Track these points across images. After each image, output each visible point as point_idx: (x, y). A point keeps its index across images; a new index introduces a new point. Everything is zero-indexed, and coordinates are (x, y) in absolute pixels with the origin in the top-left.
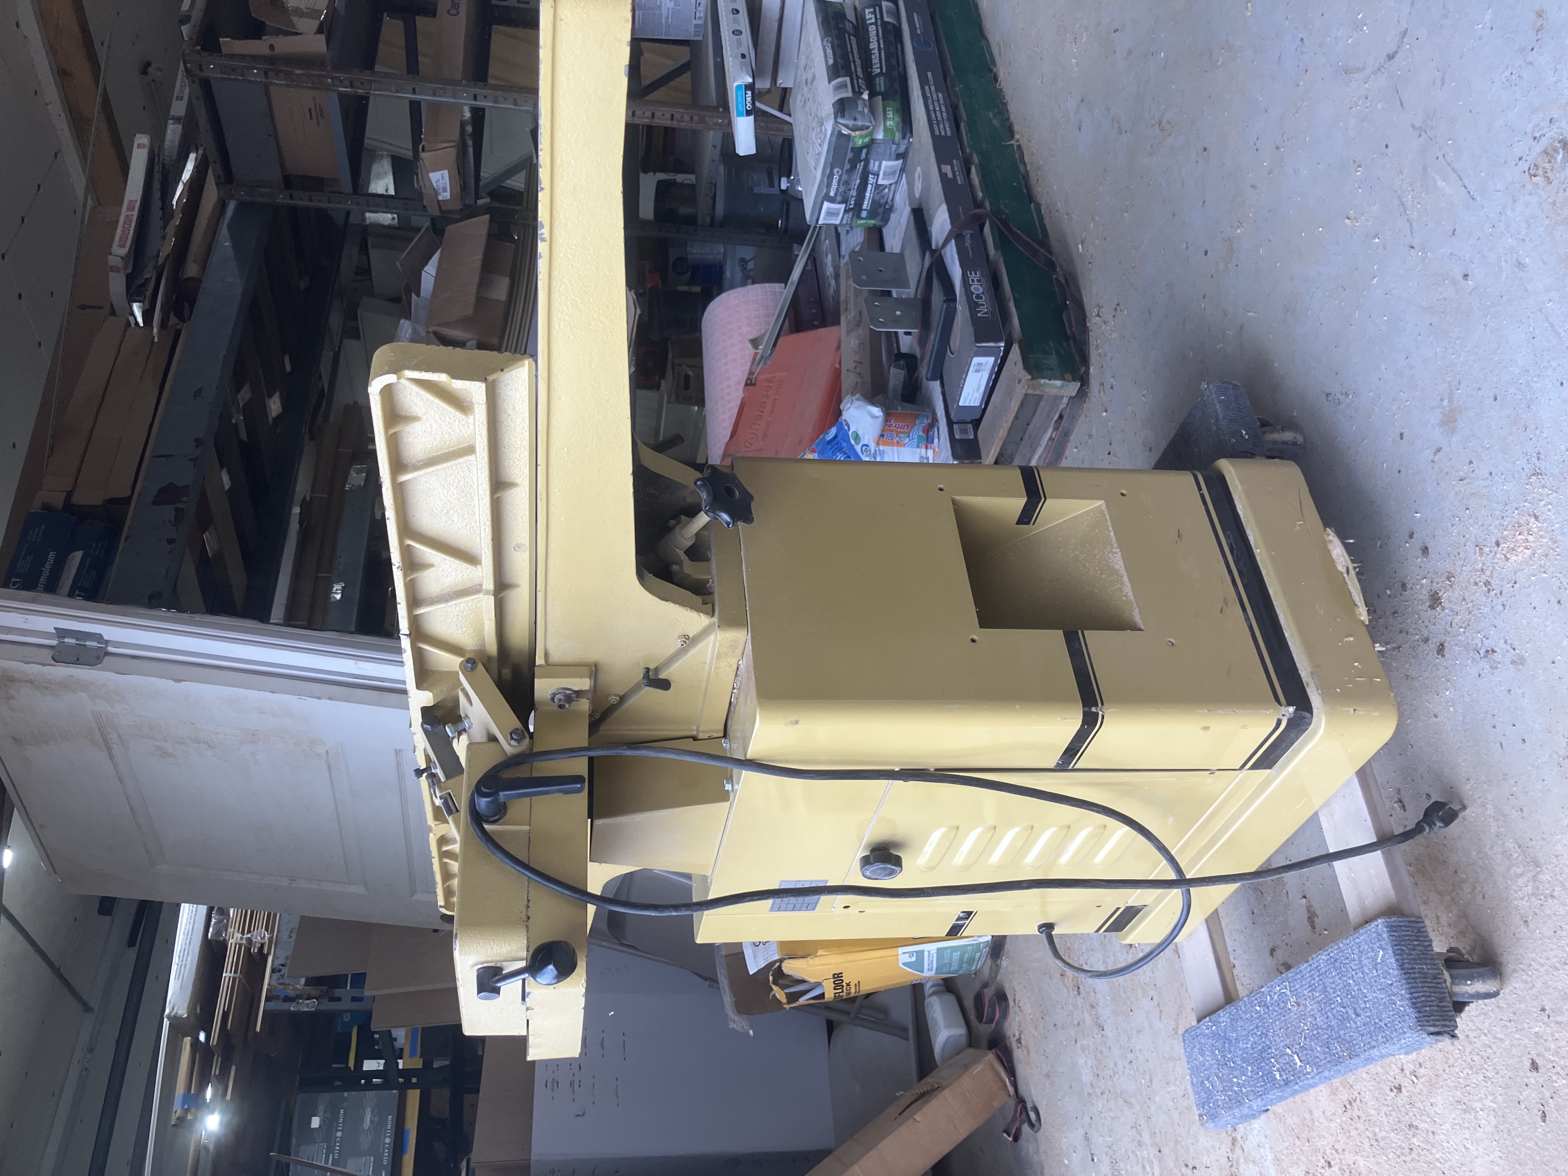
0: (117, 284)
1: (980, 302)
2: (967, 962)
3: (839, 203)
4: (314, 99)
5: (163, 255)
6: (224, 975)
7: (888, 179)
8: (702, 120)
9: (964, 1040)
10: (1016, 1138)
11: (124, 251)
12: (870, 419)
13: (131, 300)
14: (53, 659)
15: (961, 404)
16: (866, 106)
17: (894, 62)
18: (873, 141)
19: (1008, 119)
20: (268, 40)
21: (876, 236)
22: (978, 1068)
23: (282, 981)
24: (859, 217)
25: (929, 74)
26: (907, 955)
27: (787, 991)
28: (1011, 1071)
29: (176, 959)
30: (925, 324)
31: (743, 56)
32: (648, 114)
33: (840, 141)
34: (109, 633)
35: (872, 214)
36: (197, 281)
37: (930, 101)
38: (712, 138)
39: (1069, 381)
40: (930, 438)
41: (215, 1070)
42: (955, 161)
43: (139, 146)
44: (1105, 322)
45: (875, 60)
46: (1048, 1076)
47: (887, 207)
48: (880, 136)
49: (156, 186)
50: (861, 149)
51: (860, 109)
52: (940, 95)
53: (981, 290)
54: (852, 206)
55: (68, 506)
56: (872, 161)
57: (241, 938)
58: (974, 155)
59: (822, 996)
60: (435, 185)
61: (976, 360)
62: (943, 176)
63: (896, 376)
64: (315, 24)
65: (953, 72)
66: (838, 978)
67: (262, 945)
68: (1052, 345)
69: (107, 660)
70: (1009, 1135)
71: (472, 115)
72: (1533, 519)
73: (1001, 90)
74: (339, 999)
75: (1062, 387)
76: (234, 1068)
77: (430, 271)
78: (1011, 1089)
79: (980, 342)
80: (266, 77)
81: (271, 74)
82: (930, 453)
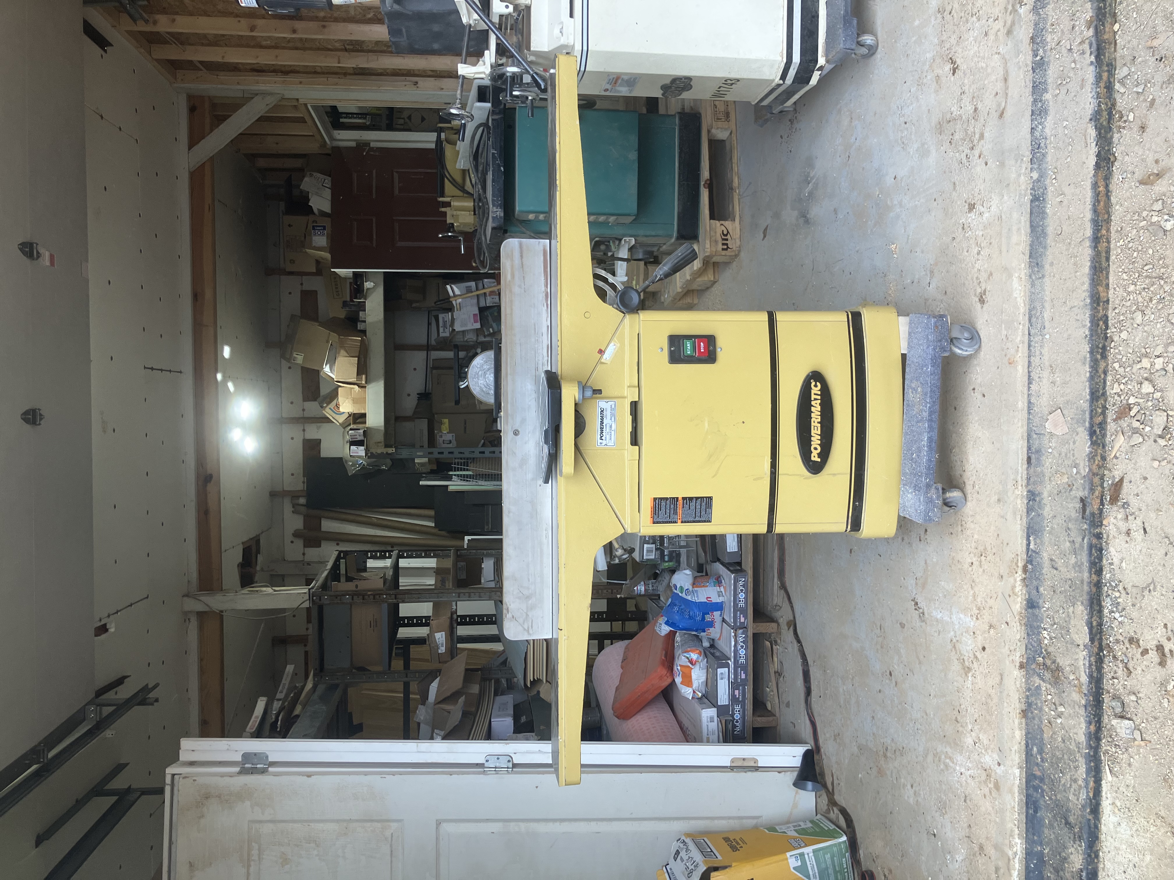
4: (373, 615)
20: (355, 582)
60: (439, 642)
77: (434, 685)
80: (353, 599)
81: (355, 597)
82: (722, 589)
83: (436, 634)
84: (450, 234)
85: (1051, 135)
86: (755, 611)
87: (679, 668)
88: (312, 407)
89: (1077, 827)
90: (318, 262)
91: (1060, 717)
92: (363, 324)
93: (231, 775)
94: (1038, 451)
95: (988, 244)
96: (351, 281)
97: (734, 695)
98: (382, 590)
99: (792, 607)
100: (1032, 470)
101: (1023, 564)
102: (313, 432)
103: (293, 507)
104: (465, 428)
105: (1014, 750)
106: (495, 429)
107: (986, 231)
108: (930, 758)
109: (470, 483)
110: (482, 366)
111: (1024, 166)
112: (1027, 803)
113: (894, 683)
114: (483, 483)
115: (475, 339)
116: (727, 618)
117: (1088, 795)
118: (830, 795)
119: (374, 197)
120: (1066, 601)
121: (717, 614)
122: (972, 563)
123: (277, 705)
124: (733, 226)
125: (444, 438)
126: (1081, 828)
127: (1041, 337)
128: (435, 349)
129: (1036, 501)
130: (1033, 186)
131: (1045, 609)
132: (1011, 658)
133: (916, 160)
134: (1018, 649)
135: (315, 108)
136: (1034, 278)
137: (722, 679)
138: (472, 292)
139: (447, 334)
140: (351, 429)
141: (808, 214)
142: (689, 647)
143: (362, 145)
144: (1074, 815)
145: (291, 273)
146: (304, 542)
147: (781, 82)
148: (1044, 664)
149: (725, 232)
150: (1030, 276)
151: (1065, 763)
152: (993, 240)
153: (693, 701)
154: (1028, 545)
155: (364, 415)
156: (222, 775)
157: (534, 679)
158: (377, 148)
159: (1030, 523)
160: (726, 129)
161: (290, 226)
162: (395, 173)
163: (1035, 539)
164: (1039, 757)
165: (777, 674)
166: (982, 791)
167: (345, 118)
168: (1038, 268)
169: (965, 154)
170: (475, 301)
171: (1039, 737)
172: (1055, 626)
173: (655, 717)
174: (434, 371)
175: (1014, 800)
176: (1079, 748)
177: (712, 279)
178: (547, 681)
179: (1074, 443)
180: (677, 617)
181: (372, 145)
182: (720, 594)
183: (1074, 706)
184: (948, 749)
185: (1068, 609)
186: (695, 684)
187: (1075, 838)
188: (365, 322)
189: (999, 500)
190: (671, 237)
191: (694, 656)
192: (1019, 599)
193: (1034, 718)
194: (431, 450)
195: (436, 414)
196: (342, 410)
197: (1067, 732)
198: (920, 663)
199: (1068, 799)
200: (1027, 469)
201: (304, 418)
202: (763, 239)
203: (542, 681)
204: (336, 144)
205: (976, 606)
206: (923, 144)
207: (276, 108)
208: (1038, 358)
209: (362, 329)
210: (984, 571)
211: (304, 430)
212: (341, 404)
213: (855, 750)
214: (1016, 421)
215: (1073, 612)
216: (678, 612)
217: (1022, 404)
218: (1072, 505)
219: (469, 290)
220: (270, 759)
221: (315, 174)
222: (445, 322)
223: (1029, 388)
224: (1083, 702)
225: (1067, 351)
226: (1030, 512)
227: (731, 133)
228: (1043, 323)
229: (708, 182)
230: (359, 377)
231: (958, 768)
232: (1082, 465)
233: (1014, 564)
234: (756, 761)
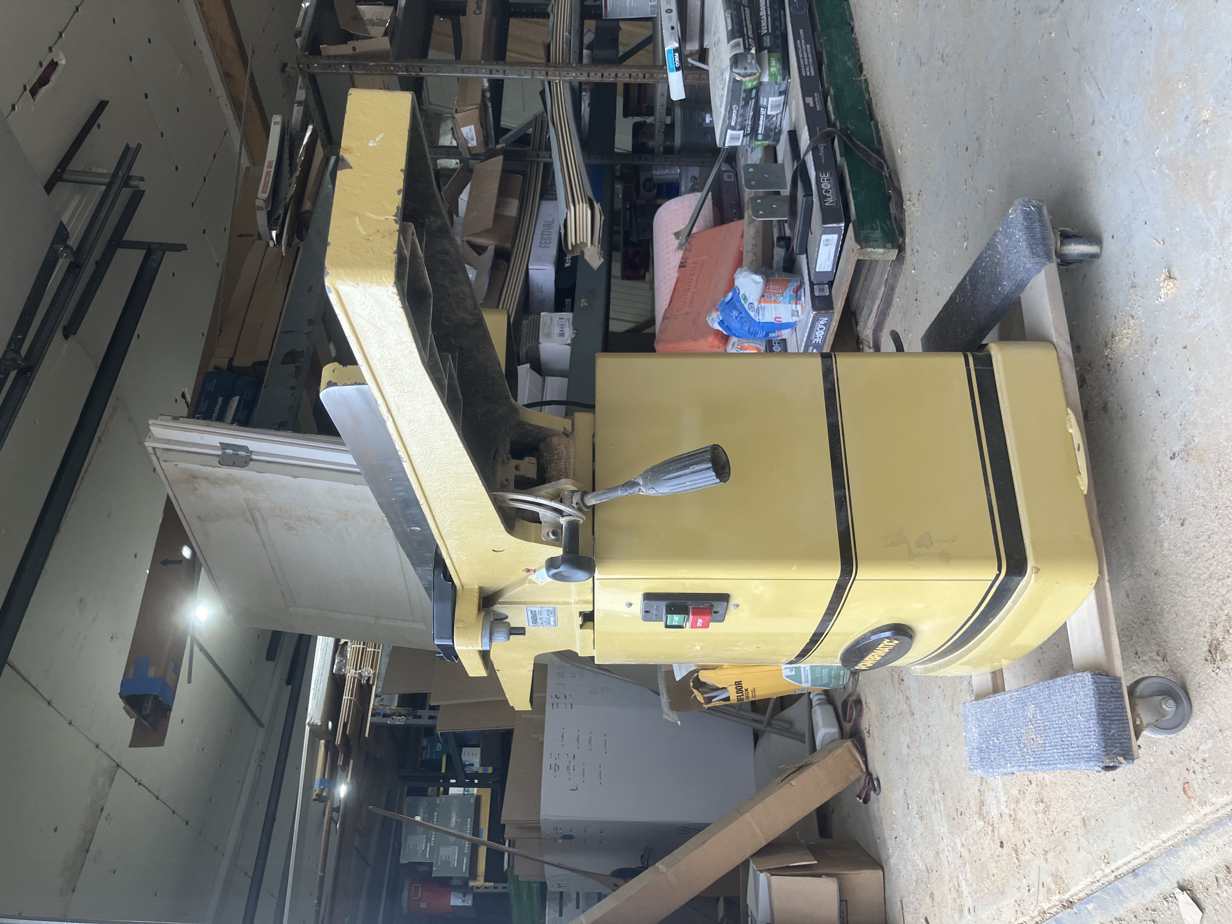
0: (262, 218)
1: (828, 195)
2: (835, 678)
3: (739, 130)
4: (383, 82)
5: (289, 197)
6: (344, 697)
7: (775, 110)
8: (652, 76)
9: (837, 736)
10: (866, 801)
11: (265, 196)
12: (753, 285)
13: (271, 229)
14: (219, 463)
15: (817, 270)
16: (753, 58)
17: (777, 24)
18: (760, 83)
19: (859, 60)
20: (351, 43)
21: (771, 152)
22: (838, 751)
23: (381, 703)
24: (757, 139)
25: (801, 31)
26: (788, 670)
27: (705, 696)
28: (864, 754)
29: (313, 686)
30: (793, 212)
31: (673, 28)
32: (613, 75)
33: (735, 85)
34: (252, 445)
35: (766, 137)
36: (310, 212)
37: (800, 51)
38: (660, 88)
39: (889, 249)
40: (798, 297)
41: (340, 762)
42: (816, 94)
43: (275, 123)
44: (913, 205)
45: (764, 24)
46: (884, 754)
47: (776, 131)
48: (766, 79)
49: (286, 149)
50: (751, 90)
51: (749, 61)
52: (808, 46)
53: (829, 186)
54: (749, 132)
55: (231, 368)
56: (762, 98)
57: (355, 673)
58: (831, 89)
59: (728, 699)
60: (465, 136)
61: (824, 237)
62: (806, 105)
63: (779, 253)
64: (382, 29)
65: (820, 29)
66: (738, 684)
67: (369, 678)
68: (878, 223)
69: (251, 463)
70: (860, 798)
71: (490, 84)
72: (1130, 318)
73: (856, 39)
74: (420, 717)
75: (884, 254)
76: (351, 761)
77: (464, 197)
78: (863, 767)
79: (825, 224)
82: (799, 307)
93: (212, 465)
182: (795, 313)
203: (586, 246)
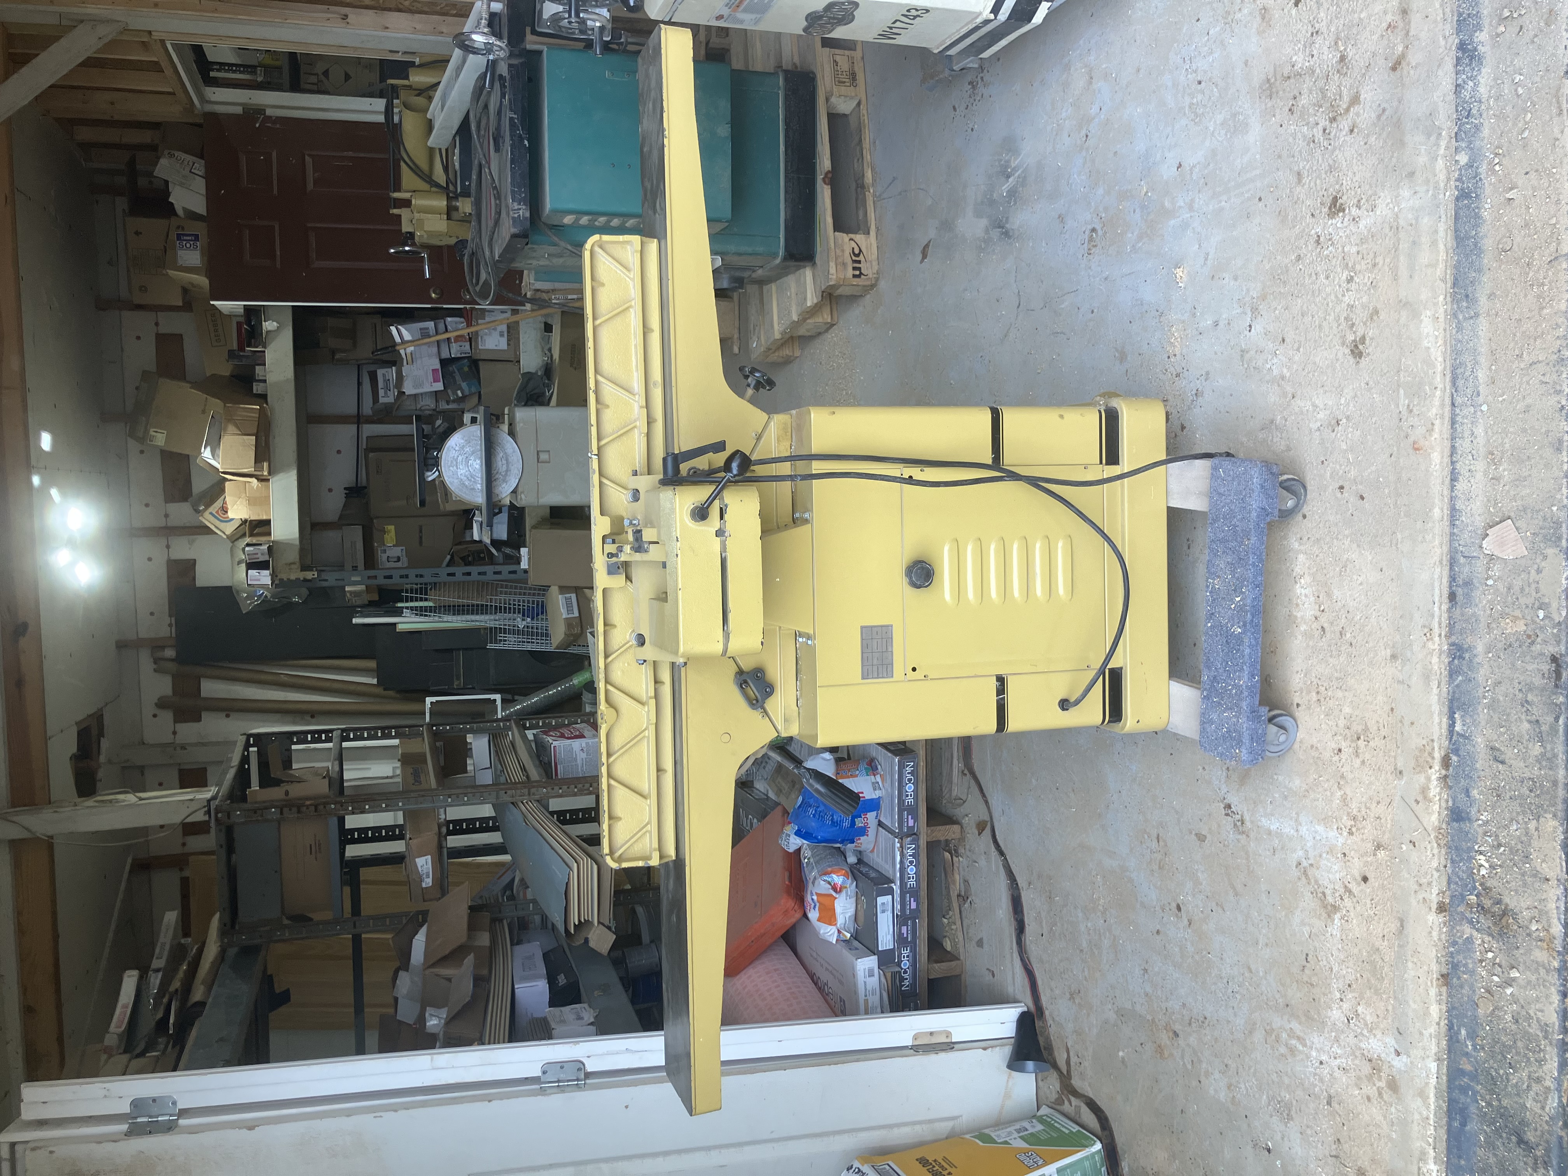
4: (315, 836)
20: (285, 787)
60: (420, 869)
80: (282, 813)
81: (286, 810)
82: (878, 779)
83: (417, 860)
84: (407, 248)
85: (1490, 97)
86: (929, 810)
87: (815, 897)
88: (181, 512)
89: (1540, 1148)
90: (185, 291)
91: (1511, 986)
92: (262, 384)
93: (113, 1139)
94: (1468, 583)
95: (1370, 266)
96: (242, 319)
97: (900, 934)
98: (325, 797)
99: (986, 802)
100: (1457, 612)
101: (1443, 754)
102: (182, 550)
103: (155, 663)
104: (421, 538)
105: (1426, 1033)
106: (468, 539)
107: (1364, 246)
108: (1258, 1036)
109: (431, 619)
110: (463, 448)
111: (1443, 144)
112: (1449, 1111)
113: (1186, 922)
114: (450, 618)
115: (433, 406)
116: (887, 822)
117: (1560, 1101)
118: (1065, 1079)
119: (275, 191)
120: (1522, 811)
121: (871, 816)
122: (1340, 750)
123: (155, 980)
124: (868, 243)
125: (388, 553)
126: (1548, 1150)
127: (1472, 410)
128: (370, 421)
129: (1464, 659)
130: (1460, 175)
131: (1480, 822)
132: (1420, 897)
133: (1220, 139)
134: (1434, 883)
135: (177, 47)
136: (1461, 317)
137: (883, 911)
138: (429, 336)
139: (391, 399)
140: (248, 545)
141: (1007, 222)
142: (830, 866)
143: (252, 113)
144: (1536, 1130)
145: (140, 307)
146: (175, 715)
147: (992, 16)
148: (1479, 905)
149: (857, 251)
150: (1455, 315)
151: (1518, 1054)
152: (1380, 260)
153: (838, 945)
154: (1452, 726)
155: (267, 522)
156: (99, 1140)
157: (579, 921)
158: (277, 117)
159: (1454, 692)
160: (852, 98)
161: (137, 233)
162: (307, 157)
163: (1462, 716)
164: (1469, 1043)
165: (961, 899)
166: (1363, 1091)
167: (218, 70)
168: (1467, 302)
169: (1320, 127)
170: (435, 350)
171: (1469, 1013)
172: (1502, 849)
173: (776, 970)
174: (371, 455)
175: (1428, 1108)
176: (1546, 1031)
177: (829, 320)
178: (599, 922)
179: (1539, 571)
180: (813, 824)
181: (269, 112)
182: (875, 786)
183: (1537, 970)
184: (1295, 1025)
185: (1526, 823)
186: (840, 920)
187: (1536, 1163)
188: (265, 381)
189: (1394, 657)
190: (775, 255)
191: (838, 879)
192: (1436, 807)
193: (1462, 987)
194: (372, 573)
195: (377, 517)
196: (231, 515)
197: (1522, 1007)
198: (1236, 894)
199: (1524, 1107)
200: (1449, 610)
201: (166, 528)
202: (922, 262)
203: (592, 923)
204: (209, 108)
205: (1348, 814)
206: (1234, 115)
207: (113, 44)
208: (1468, 440)
209: (259, 392)
210: (1363, 762)
211: (168, 547)
212: (229, 507)
213: (1112, 1016)
214: (1429, 537)
215: (1537, 829)
216: (814, 816)
217: (1439, 511)
218: (1535, 666)
219: (425, 334)
220: (181, 1105)
221: (177, 154)
222: (387, 381)
223: (1452, 487)
224: (1556, 964)
225: (1524, 431)
226: (1454, 676)
227: (859, 104)
228: (1476, 387)
229: (830, 175)
230: (259, 465)
231: (1314, 1054)
232: (1554, 605)
233: (1426, 754)
234: (948, 1034)
